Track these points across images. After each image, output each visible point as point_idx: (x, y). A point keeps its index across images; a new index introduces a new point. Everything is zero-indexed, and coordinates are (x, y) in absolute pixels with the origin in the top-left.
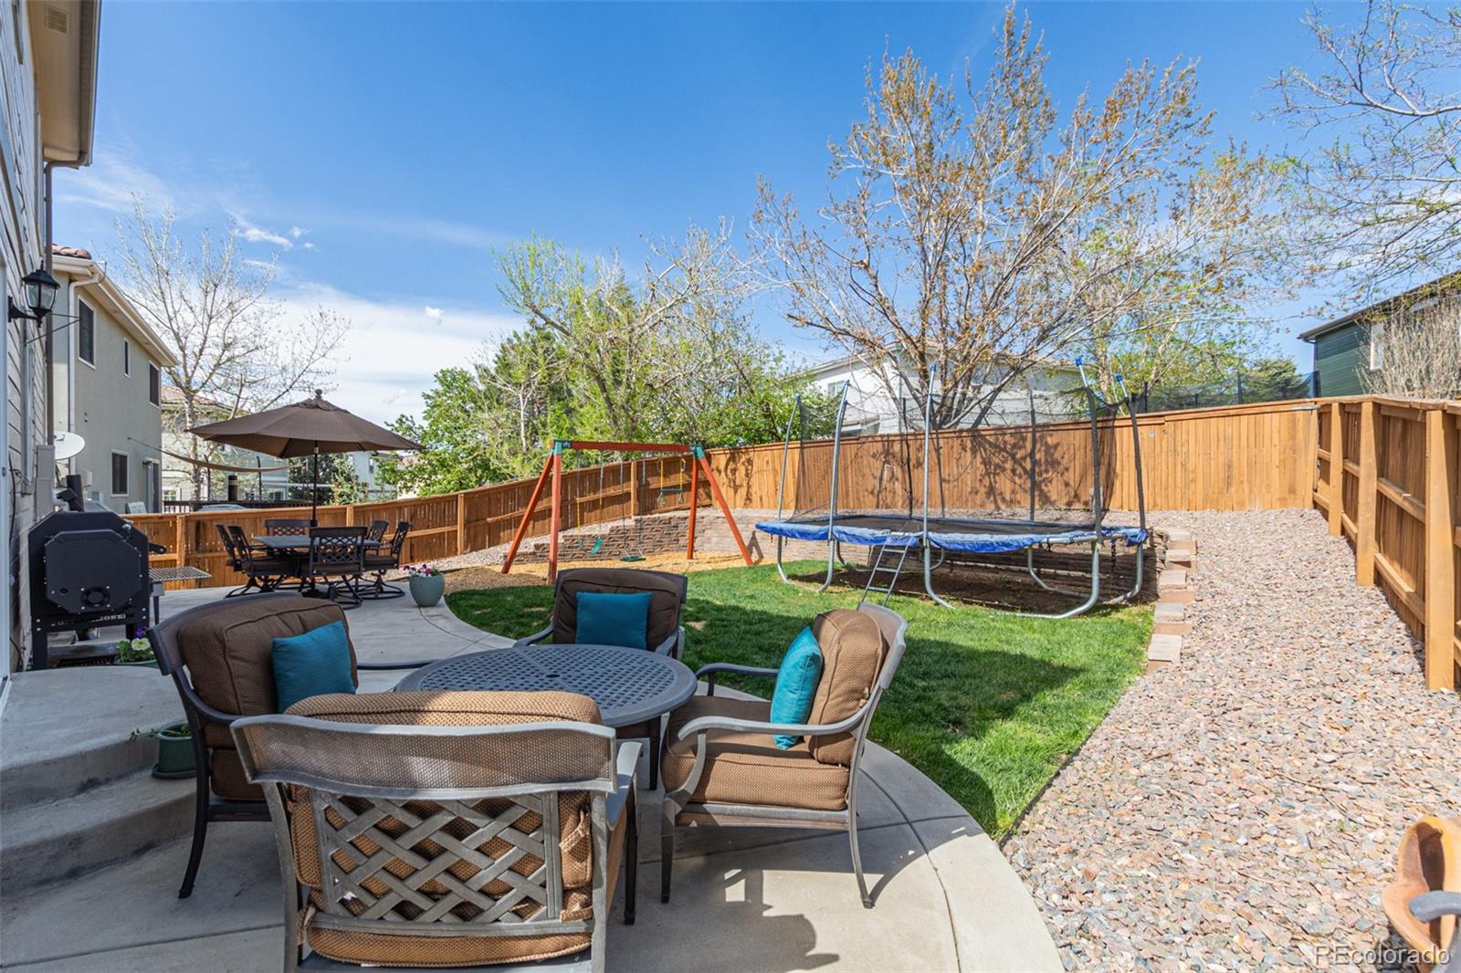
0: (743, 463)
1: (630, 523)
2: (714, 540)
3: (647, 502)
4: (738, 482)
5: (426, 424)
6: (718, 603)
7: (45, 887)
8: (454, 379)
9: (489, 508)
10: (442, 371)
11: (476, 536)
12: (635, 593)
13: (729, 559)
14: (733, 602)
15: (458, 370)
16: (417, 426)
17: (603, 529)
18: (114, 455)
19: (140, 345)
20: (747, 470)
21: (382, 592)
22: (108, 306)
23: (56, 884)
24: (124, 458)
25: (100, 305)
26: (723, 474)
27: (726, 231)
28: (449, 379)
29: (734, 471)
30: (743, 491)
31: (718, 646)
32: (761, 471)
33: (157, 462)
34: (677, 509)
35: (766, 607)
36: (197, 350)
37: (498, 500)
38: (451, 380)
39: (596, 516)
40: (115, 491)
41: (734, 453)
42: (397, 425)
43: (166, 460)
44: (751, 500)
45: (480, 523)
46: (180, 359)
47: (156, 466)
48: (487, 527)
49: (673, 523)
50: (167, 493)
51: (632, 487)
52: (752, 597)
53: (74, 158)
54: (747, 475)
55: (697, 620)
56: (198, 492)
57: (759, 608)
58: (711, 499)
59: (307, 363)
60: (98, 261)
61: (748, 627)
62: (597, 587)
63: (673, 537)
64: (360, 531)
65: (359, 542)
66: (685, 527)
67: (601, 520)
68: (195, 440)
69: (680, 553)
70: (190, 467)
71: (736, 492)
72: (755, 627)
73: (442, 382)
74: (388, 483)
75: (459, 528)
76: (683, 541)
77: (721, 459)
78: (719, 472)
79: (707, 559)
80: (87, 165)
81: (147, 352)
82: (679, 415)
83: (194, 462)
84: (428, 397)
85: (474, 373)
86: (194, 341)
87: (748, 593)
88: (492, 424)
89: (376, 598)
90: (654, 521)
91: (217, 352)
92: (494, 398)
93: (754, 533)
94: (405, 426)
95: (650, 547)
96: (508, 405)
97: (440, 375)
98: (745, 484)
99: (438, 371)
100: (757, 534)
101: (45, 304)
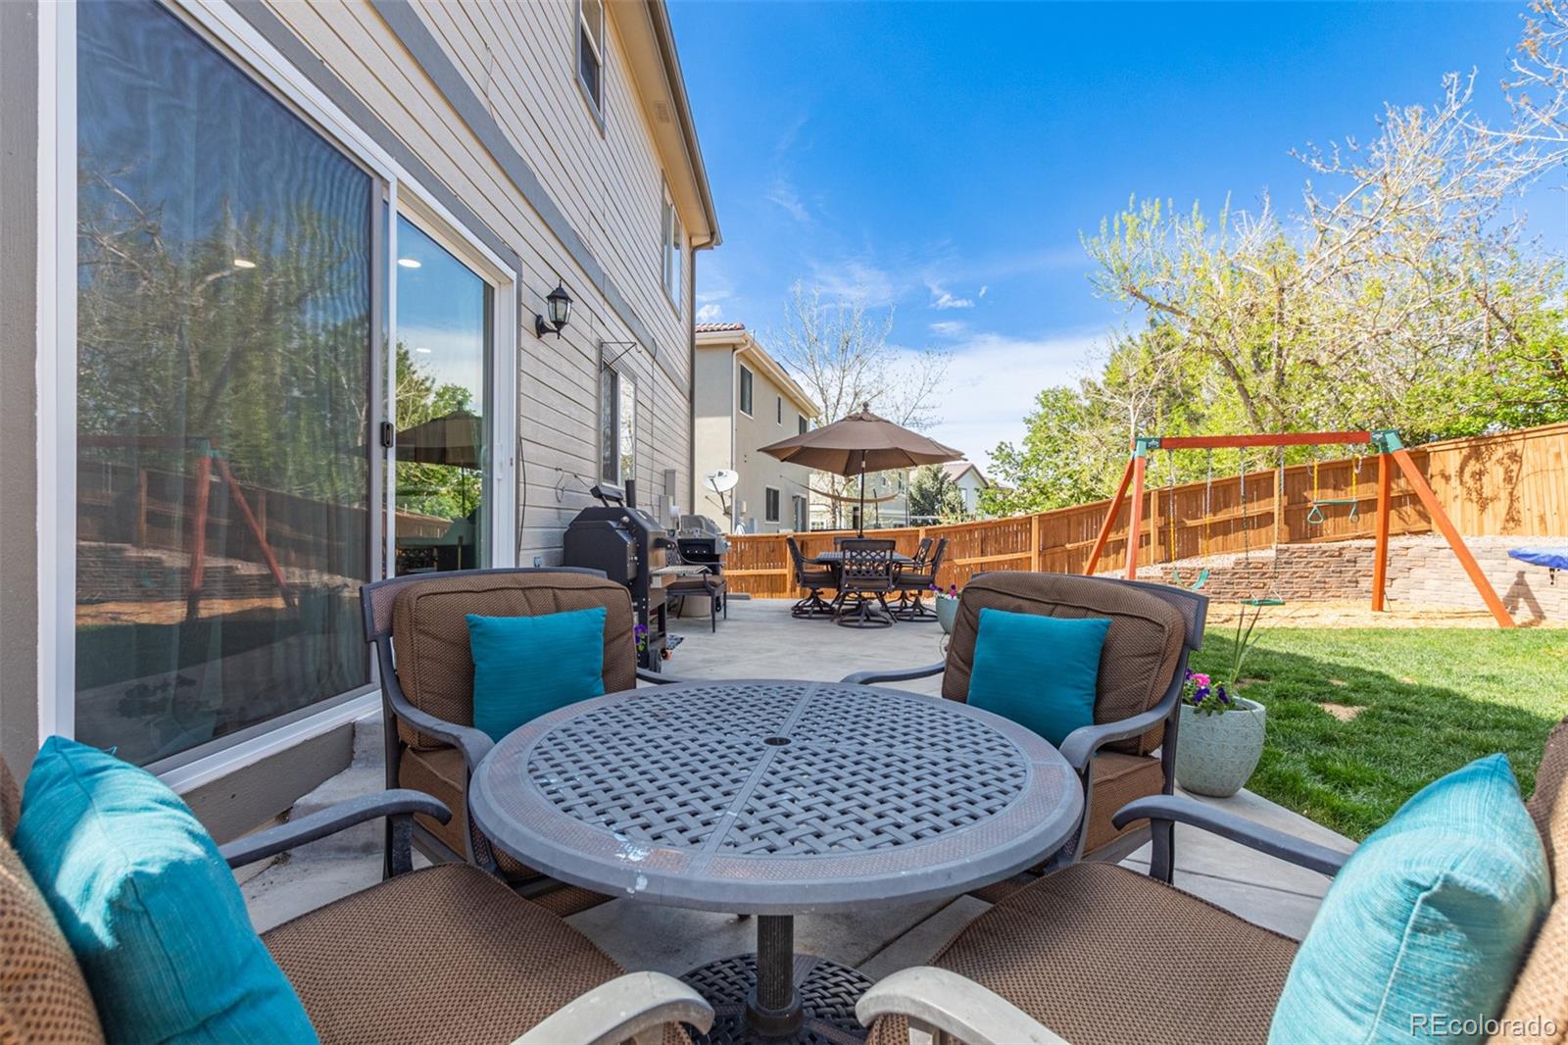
0: (1500, 462)
1: (1270, 554)
2: (1431, 584)
3: (1300, 526)
4: (1487, 492)
5: (1025, 450)
6: (1407, 680)
7: (344, 856)
8: (1057, 399)
9: (1069, 531)
10: (1043, 392)
11: (1053, 564)
12: (1085, 616)
13: (1461, 615)
14: (1441, 683)
15: (1061, 388)
16: (1016, 452)
17: (1225, 561)
18: (768, 490)
19: (791, 399)
20: (1508, 471)
21: (922, 615)
22: (763, 369)
23: (352, 855)
24: (776, 493)
25: (758, 368)
26: (1455, 482)
27: (1460, 95)
28: (1051, 399)
29: (1479, 475)
30: (1501, 507)
31: (1369, 754)
32: (1540, 472)
33: (804, 496)
34: (1359, 537)
35: (1524, 702)
36: (835, 401)
37: (1080, 523)
38: (1054, 401)
39: (1217, 544)
40: (768, 518)
41: (1478, 445)
42: (997, 453)
43: (812, 495)
44: (1517, 522)
45: (1059, 549)
46: (823, 409)
47: (804, 500)
48: (1066, 554)
49: (1347, 556)
50: (813, 524)
51: (1276, 504)
52: (1492, 679)
53: (707, 239)
54: (1508, 479)
55: (1346, 702)
56: (834, 522)
57: (1502, 700)
58: (1430, 523)
59: (915, 400)
60: (750, 333)
61: (1460, 733)
62: (1020, 602)
63: (1348, 576)
64: (888, 545)
65: (888, 557)
66: (1368, 563)
67: (1225, 549)
68: (833, 477)
69: (1361, 602)
70: (829, 501)
71: (1483, 508)
72: (1480, 735)
73: (1042, 403)
74: (988, 512)
75: (1034, 553)
76: (1367, 584)
77: (1448, 459)
78: (1447, 478)
79: (1413, 613)
80: (718, 244)
81: (797, 405)
82: (1362, 394)
83: (832, 497)
84: (1029, 421)
85: (1078, 390)
86: (833, 392)
87: (1485, 671)
88: (1094, 442)
89: (911, 621)
90: (1312, 552)
91: (850, 401)
92: (1099, 413)
93: (1521, 574)
94: (1004, 453)
95: (1304, 590)
96: (1115, 420)
97: (1041, 396)
98: (1504, 495)
99: (1040, 392)
100: (1528, 578)
101: (560, 316)
